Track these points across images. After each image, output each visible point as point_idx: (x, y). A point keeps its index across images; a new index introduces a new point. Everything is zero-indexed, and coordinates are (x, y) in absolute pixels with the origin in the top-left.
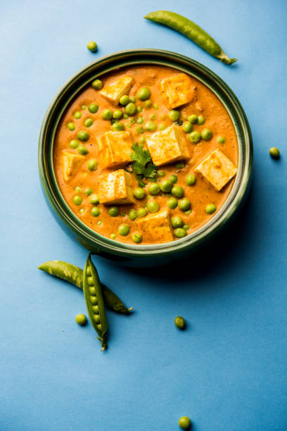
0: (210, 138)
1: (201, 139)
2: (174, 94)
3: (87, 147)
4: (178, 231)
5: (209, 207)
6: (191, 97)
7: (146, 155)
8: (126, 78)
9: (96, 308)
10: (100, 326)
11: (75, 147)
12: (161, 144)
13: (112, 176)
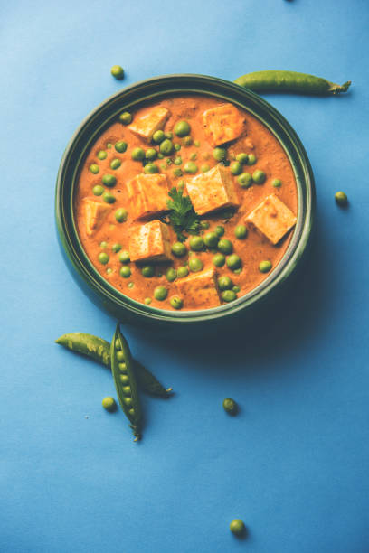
0: (263, 180)
1: (252, 182)
2: (218, 129)
3: (114, 193)
4: (227, 294)
5: (264, 264)
6: (239, 132)
7: (186, 202)
8: (161, 110)
9: (127, 388)
10: (132, 410)
11: (99, 194)
12: (204, 189)
13: (145, 229)
